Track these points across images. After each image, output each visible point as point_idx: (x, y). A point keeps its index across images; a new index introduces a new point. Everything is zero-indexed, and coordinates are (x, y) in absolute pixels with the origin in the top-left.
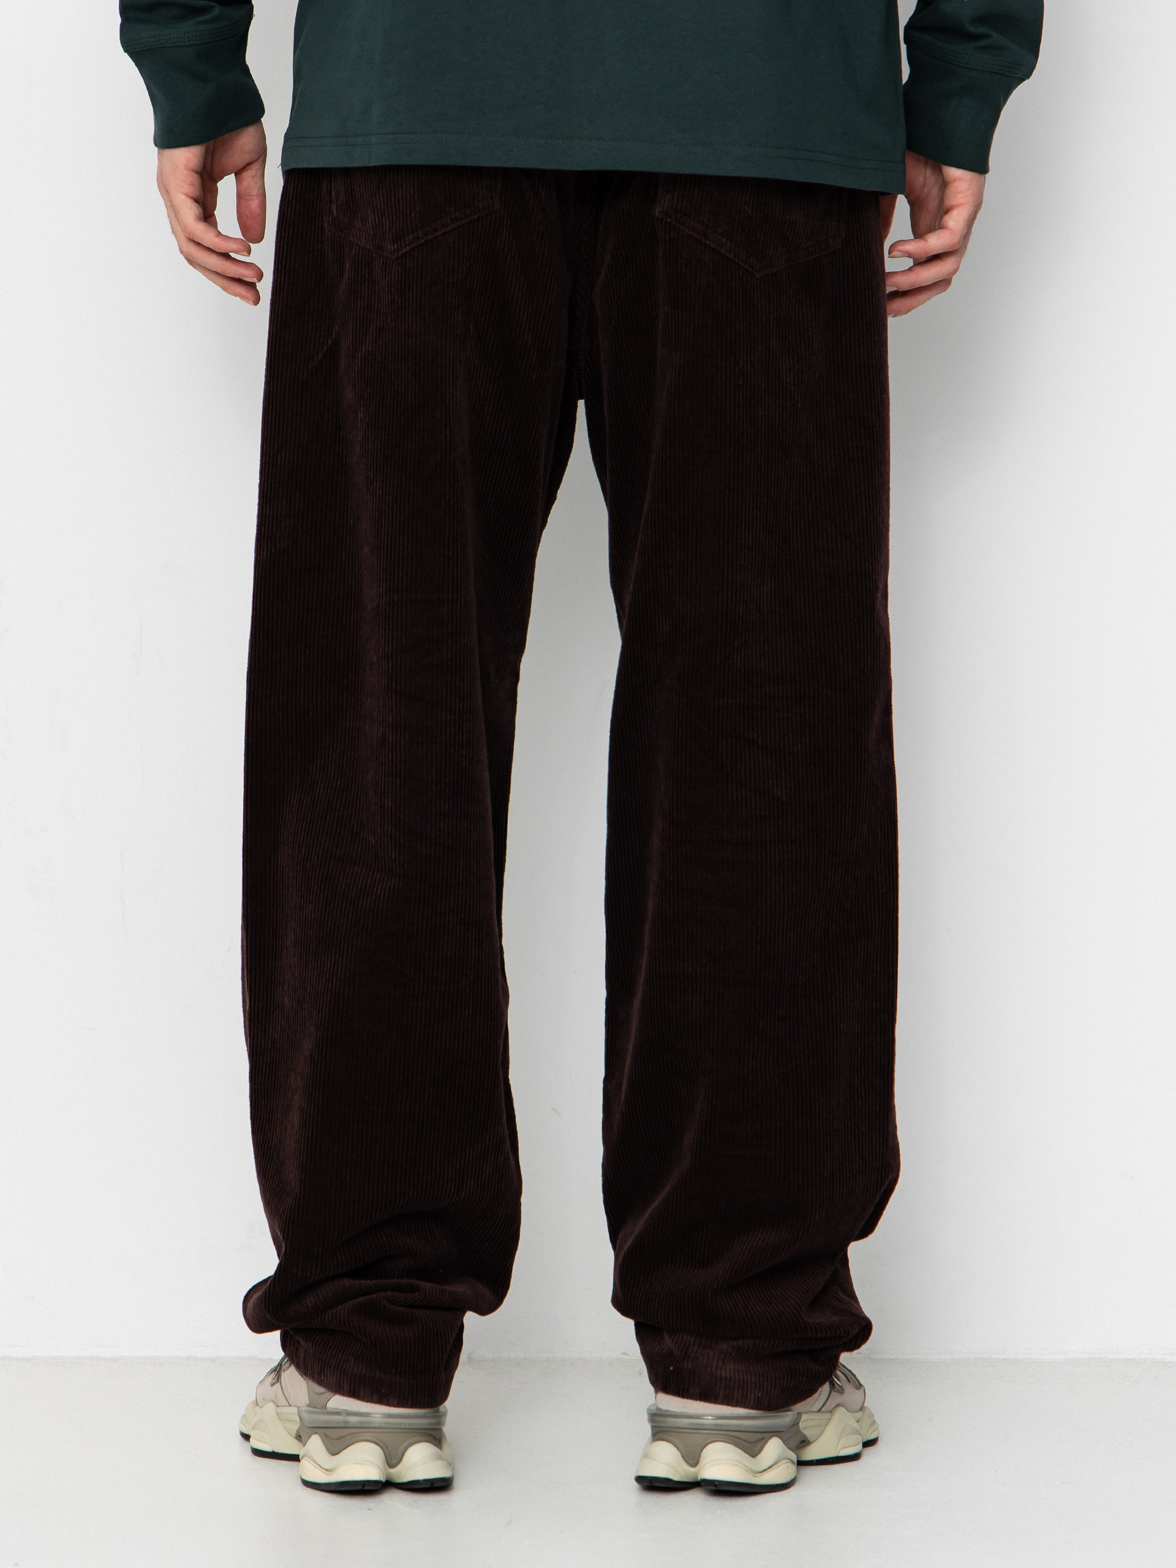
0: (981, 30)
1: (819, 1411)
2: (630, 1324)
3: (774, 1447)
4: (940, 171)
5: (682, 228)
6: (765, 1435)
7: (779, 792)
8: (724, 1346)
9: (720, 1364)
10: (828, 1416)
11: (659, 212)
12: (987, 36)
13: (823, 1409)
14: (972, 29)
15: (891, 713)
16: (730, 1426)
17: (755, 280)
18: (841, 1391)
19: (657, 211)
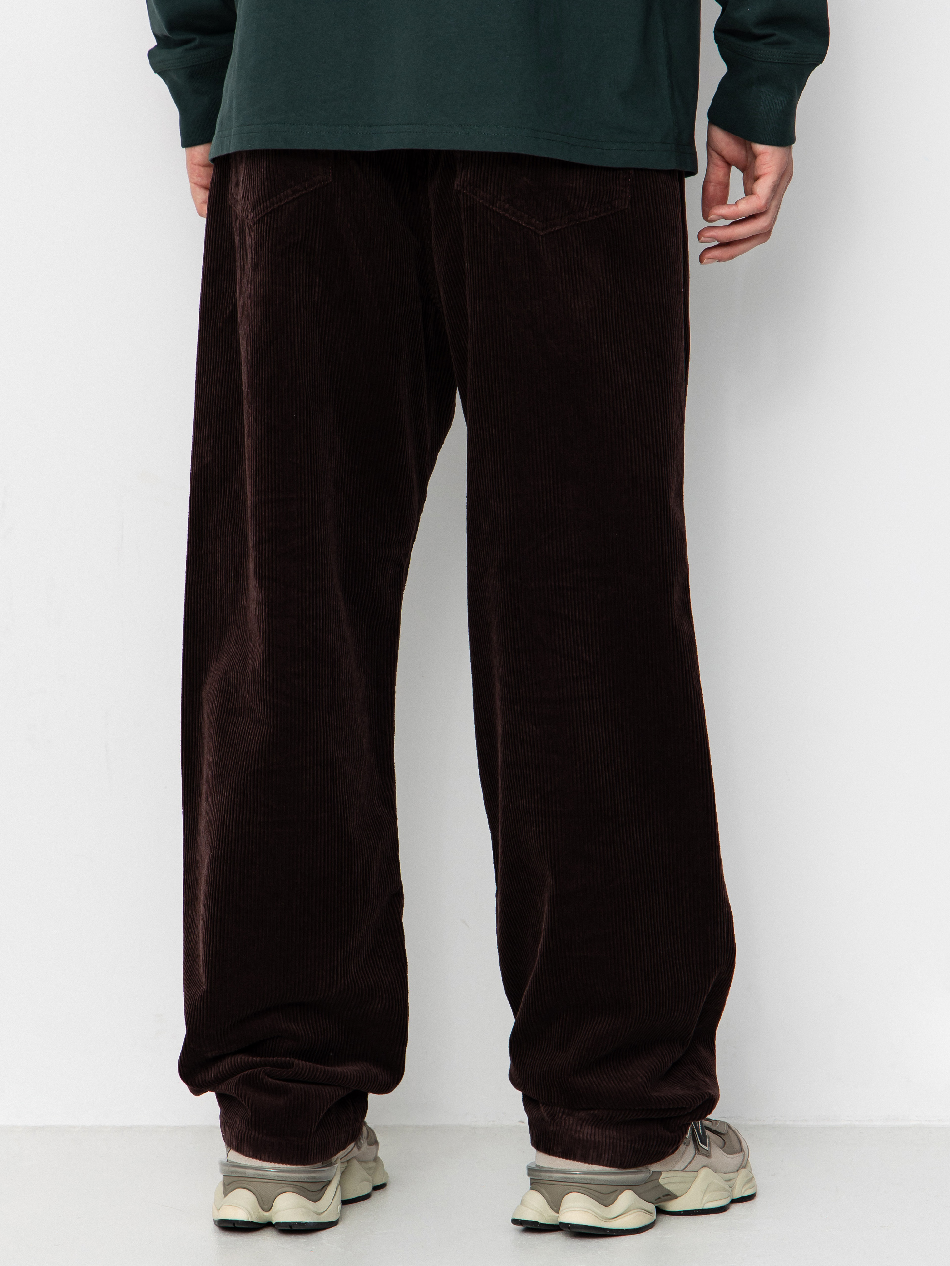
0: (766, 31)
1: (683, 1170)
2: (520, 1095)
3: (627, 1198)
4: (751, 148)
5: (475, 197)
6: (619, 1187)
7: (588, 658)
8: (583, 1114)
9: (579, 1128)
10: (693, 1174)
11: (457, 186)
12: (773, 35)
13: (686, 1169)
14: (757, 31)
15: (689, 591)
16: (587, 1179)
17: (540, 238)
18: (708, 1155)
19: (457, 183)
